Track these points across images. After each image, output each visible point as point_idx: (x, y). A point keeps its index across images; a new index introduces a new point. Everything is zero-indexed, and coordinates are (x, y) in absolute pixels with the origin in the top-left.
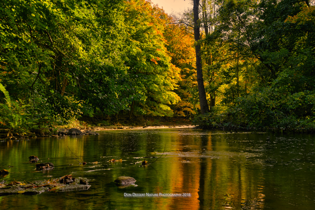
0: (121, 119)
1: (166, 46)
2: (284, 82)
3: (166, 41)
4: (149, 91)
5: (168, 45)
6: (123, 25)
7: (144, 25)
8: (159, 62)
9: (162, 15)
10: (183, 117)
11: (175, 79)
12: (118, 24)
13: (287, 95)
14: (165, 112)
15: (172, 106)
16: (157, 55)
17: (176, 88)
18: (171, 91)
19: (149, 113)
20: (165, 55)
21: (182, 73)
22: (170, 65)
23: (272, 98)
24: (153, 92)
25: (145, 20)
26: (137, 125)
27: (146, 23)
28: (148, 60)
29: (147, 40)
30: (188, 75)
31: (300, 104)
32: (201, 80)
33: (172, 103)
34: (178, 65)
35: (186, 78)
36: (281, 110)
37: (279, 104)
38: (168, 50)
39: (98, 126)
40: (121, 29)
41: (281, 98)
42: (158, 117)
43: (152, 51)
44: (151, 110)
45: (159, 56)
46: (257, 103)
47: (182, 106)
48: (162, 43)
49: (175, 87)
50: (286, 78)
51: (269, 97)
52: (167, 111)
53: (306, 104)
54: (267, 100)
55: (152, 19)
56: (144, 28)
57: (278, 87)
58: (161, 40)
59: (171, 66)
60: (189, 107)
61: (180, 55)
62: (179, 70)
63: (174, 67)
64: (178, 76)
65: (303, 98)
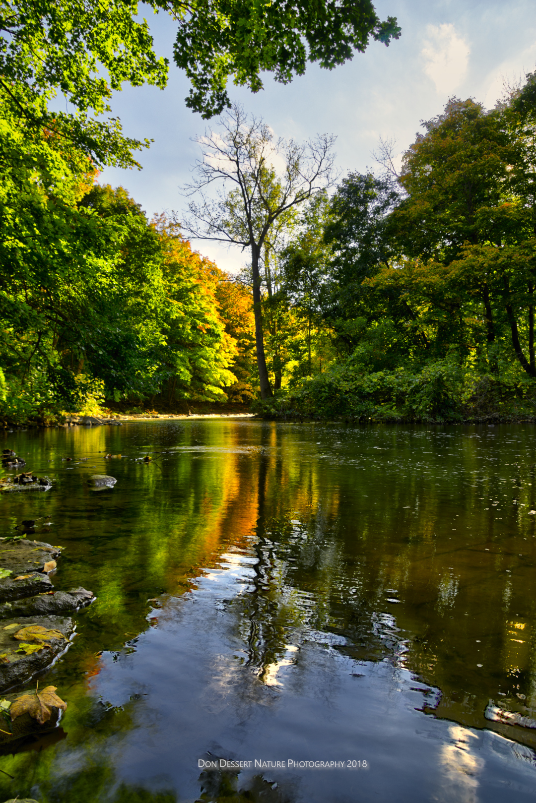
0: (157, 406)
1: (218, 310)
2: (361, 359)
3: (219, 303)
4: (195, 368)
5: (221, 308)
6: (161, 281)
7: (190, 281)
8: (209, 331)
9: (214, 271)
10: (241, 403)
11: (229, 352)
12: (154, 280)
13: (364, 375)
14: (216, 397)
15: (225, 389)
16: (206, 321)
17: (231, 366)
18: (225, 368)
19: (195, 398)
20: (216, 322)
21: (239, 345)
22: (223, 334)
23: (346, 378)
24: (201, 370)
25: (191, 275)
26: (179, 413)
27: (192, 279)
28: (194, 327)
29: (193, 301)
30: (248, 348)
31: (379, 387)
32: (261, 355)
33: (225, 384)
34: (234, 335)
35: (245, 352)
36: (356, 394)
37: (354, 387)
38: (221, 315)
39: (127, 414)
40: (158, 287)
41: (356, 379)
42: (207, 403)
43: (200, 316)
44: (199, 393)
45: (208, 323)
46: (327, 385)
47: (239, 388)
48: (213, 306)
49: (229, 363)
50: (362, 354)
51: (342, 377)
52: (219, 395)
53: (386, 387)
54: (339, 381)
55: (199, 274)
56: (189, 285)
57: (354, 365)
58: (211, 302)
59: (225, 336)
60: (249, 390)
61: (237, 321)
62: (235, 342)
63: (228, 337)
64: (234, 349)
65: (382, 379)
